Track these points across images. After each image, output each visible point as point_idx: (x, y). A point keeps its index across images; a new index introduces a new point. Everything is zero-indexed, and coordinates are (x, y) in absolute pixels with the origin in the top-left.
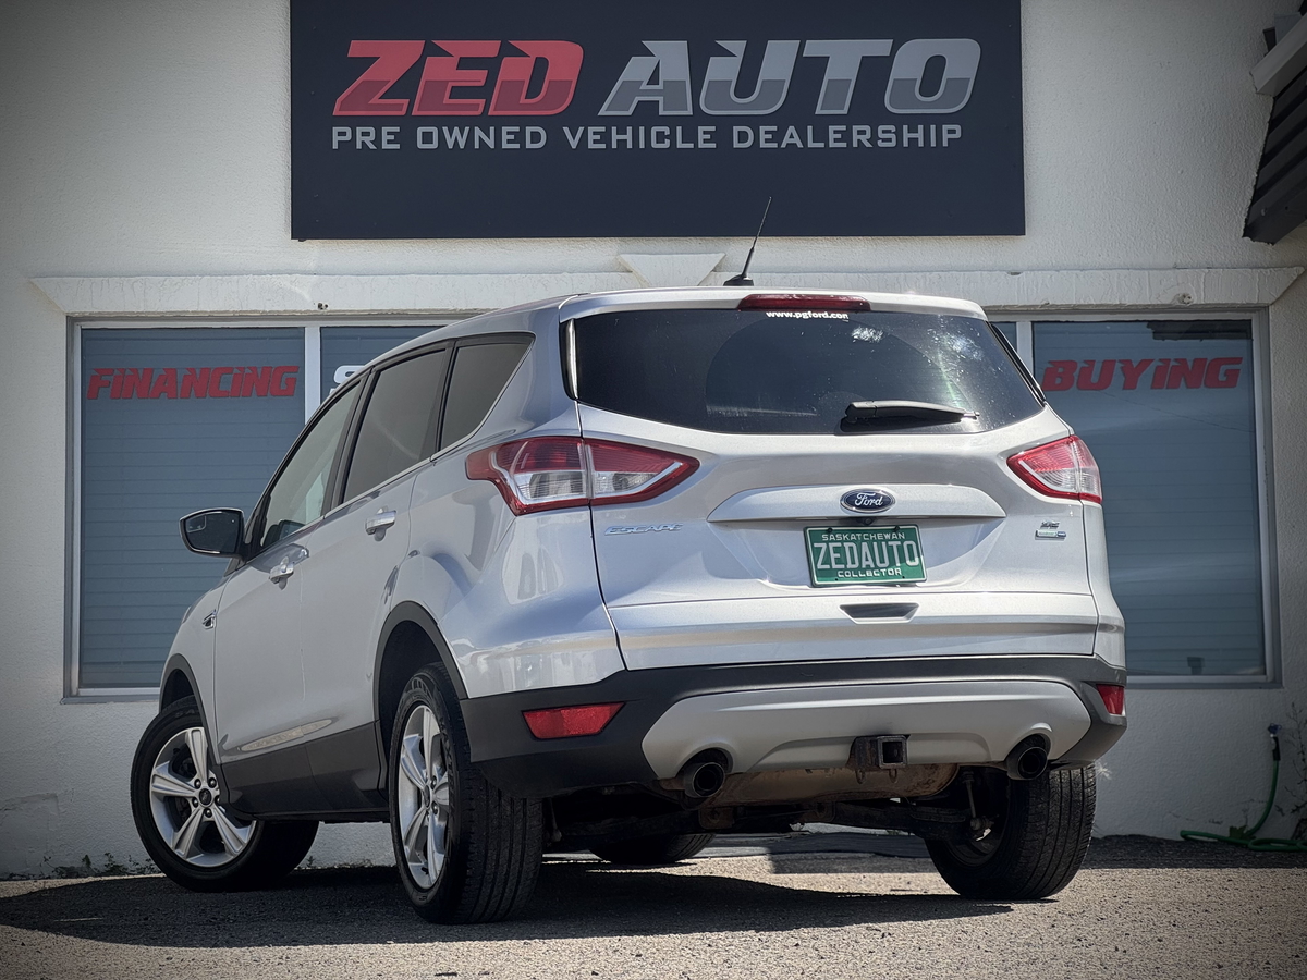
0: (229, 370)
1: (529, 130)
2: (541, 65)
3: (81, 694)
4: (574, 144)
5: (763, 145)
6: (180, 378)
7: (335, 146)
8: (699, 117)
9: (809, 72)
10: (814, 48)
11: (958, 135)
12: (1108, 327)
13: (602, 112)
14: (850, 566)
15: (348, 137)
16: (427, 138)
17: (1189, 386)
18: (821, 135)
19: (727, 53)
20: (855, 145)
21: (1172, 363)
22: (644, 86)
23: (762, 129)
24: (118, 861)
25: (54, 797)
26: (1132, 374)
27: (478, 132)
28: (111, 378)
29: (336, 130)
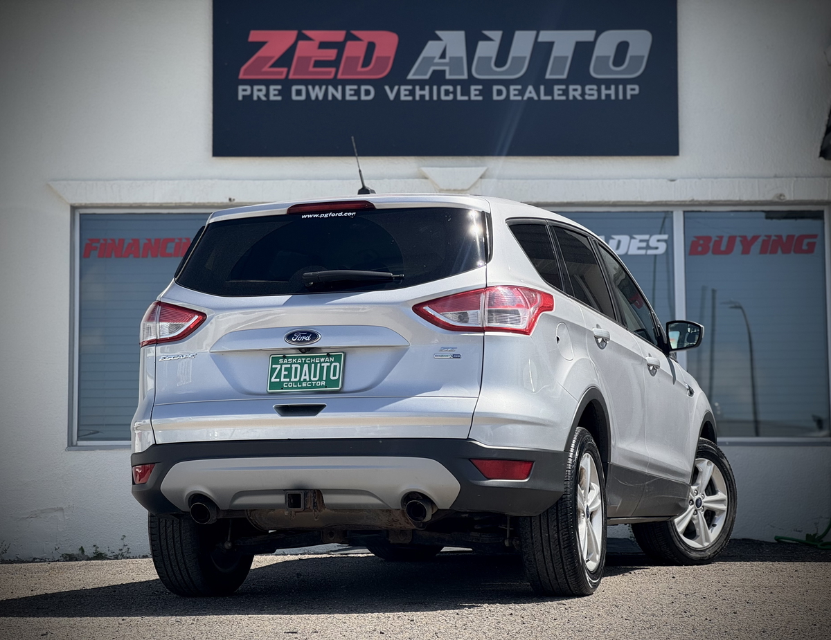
0: (172, 240)
1: (363, 88)
2: (371, 47)
3: (79, 444)
4: (392, 96)
5: (512, 98)
6: (141, 245)
7: (240, 98)
8: (472, 80)
9: (542, 51)
10: (545, 36)
11: (637, 92)
12: (732, 214)
13: (410, 76)
14: (293, 379)
15: (248, 93)
16: (299, 93)
17: (784, 252)
18: (549, 92)
19: (488, 39)
20: (571, 98)
21: (773, 238)
22: (437, 60)
23: (512, 88)
24: (100, 550)
25: (62, 509)
26: (747, 244)
27: (331, 89)
28: (98, 245)
29: (241, 88)
